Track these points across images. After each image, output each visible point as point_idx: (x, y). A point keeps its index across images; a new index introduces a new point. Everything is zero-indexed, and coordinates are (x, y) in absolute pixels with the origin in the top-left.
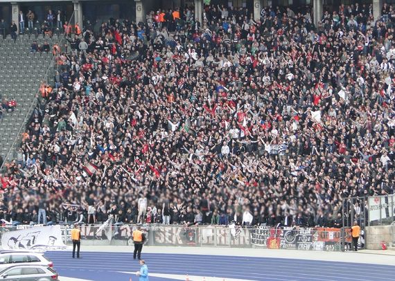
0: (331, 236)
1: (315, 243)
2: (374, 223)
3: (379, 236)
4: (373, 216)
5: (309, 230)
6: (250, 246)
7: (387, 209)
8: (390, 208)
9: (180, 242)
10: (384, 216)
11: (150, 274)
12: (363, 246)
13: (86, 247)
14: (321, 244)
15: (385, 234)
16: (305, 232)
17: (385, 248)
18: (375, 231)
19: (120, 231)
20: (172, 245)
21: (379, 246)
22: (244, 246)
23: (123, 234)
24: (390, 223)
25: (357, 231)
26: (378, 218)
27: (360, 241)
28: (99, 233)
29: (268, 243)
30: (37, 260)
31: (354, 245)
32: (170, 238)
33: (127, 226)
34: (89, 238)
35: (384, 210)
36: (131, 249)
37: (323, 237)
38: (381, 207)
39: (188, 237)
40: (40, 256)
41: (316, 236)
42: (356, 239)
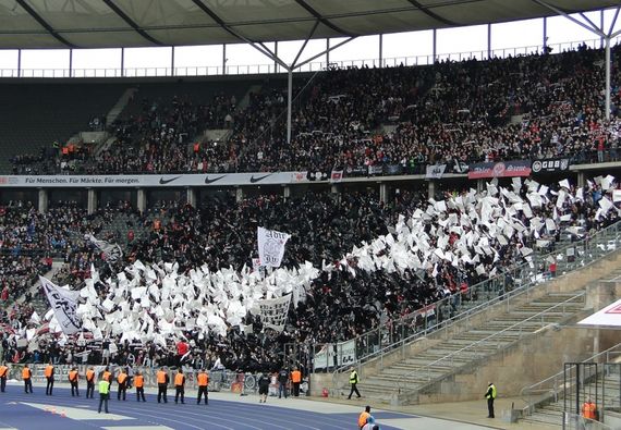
2: (319, 370)
7: (335, 358)
8: (338, 357)
15: (327, 381)
17: (326, 396)
21: (320, 393)
26: (323, 366)
29: (233, 388)
35: (331, 359)
38: (328, 355)
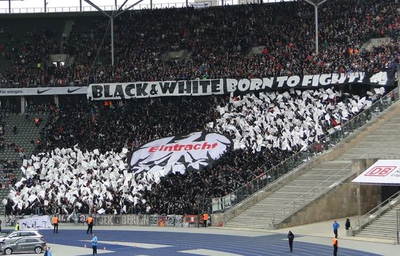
0: (192, 219)
1: (184, 223)
3: (218, 219)
4: (215, 208)
5: (181, 216)
6: (150, 226)
7: (222, 205)
9: (112, 224)
10: (220, 209)
11: (98, 242)
12: (210, 225)
13: (61, 227)
14: (187, 224)
15: (221, 218)
16: (179, 217)
17: (221, 226)
18: (215, 216)
19: (79, 218)
20: (107, 225)
21: (218, 224)
22: (146, 225)
23: (81, 220)
24: (223, 212)
25: (206, 217)
26: (217, 210)
27: (208, 222)
28: (68, 219)
29: (159, 224)
30: (34, 235)
31: (204, 224)
32: (107, 222)
33: (83, 215)
34: (63, 222)
35: (220, 206)
36: (86, 228)
37: (188, 220)
38: (218, 204)
39: (116, 221)
40: (36, 232)
41: (184, 219)
42: (205, 221)
